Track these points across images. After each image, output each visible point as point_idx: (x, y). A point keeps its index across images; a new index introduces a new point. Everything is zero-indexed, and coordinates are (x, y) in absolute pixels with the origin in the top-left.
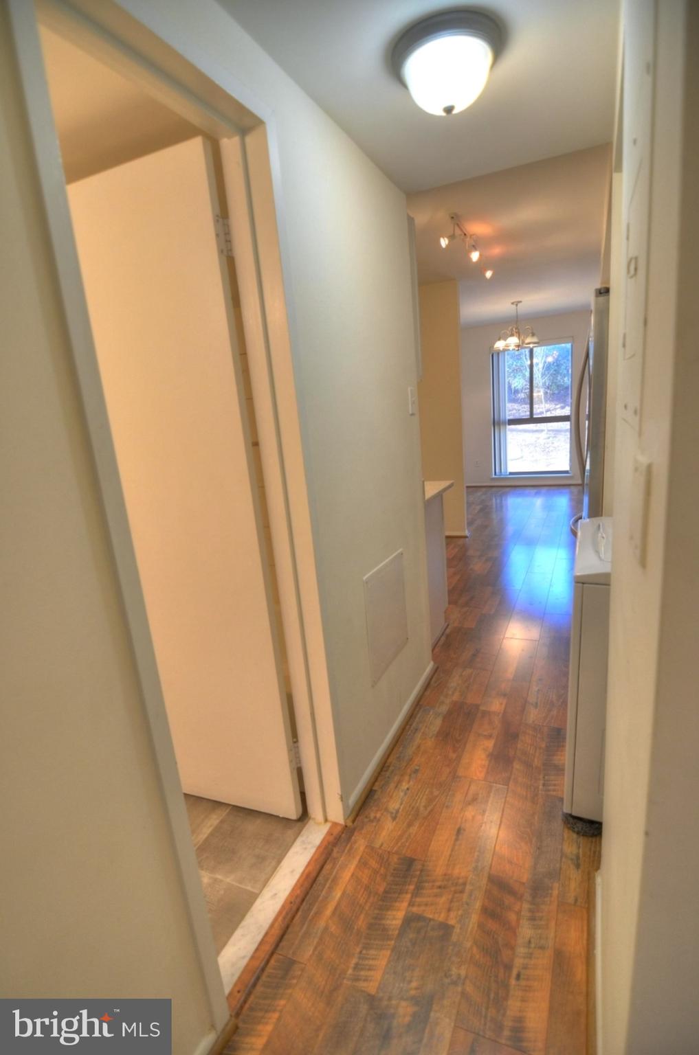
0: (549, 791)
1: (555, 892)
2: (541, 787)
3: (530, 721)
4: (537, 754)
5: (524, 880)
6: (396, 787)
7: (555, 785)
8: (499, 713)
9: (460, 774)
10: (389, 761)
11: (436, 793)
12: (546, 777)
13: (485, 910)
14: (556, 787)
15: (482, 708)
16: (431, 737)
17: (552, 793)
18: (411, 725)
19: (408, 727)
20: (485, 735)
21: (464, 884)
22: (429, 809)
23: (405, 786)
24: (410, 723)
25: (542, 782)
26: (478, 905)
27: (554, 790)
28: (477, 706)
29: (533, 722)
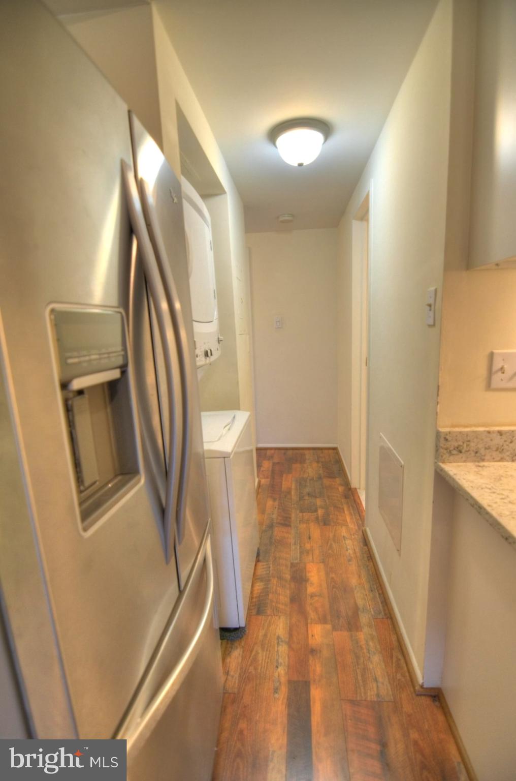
0: (267, 565)
1: (264, 527)
2: (271, 566)
3: (282, 619)
4: (275, 587)
5: (276, 528)
6: (355, 550)
7: (263, 568)
8: (311, 623)
9: (321, 564)
10: (372, 563)
11: (330, 551)
12: (268, 572)
13: (290, 518)
14: (262, 567)
15: (329, 627)
16: (355, 586)
17: (265, 564)
18: (379, 594)
19: (380, 592)
20: (316, 596)
21: (300, 523)
22: (329, 544)
23: (350, 551)
24: (382, 596)
25: (271, 569)
26: (293, 519)
27: (263, 565)
28: (334, 628)
29: (279, 618)
